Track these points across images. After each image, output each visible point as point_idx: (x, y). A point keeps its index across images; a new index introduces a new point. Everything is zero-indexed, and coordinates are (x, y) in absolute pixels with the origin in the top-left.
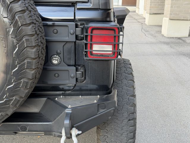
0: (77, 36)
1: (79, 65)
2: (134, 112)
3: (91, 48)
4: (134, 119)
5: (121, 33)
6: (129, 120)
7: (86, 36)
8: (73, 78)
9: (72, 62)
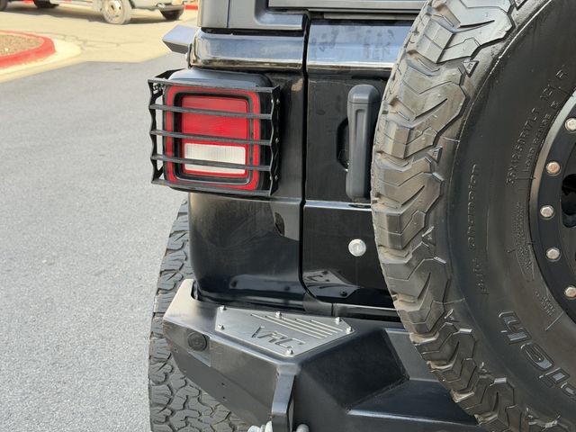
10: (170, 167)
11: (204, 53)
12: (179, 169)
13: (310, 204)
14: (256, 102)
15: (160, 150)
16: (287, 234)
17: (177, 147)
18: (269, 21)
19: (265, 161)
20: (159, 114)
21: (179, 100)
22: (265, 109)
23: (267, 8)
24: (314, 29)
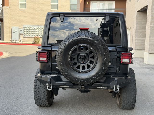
0: (117, 56)
1: (117, 66)
2: (136, 87)
3: (122, 60)
4: (136, 90)
5: (132, 55)
6: (134, 90)
7: (121, 56)
8: (116, 70)
9: (115, 65)
10: (38, 60)
11: (42, 49)
12: (39, 60)
13: (53, 63)
14: (47, 53)
15: (37, 58)
16: (50, 66)
17: (39, 58)
18: (48, 46)
19: (48, 59)
20: (37, 54)
21: (39, 53)
22: (48, 54)
23: (48, 44)
24: (53, 46)
